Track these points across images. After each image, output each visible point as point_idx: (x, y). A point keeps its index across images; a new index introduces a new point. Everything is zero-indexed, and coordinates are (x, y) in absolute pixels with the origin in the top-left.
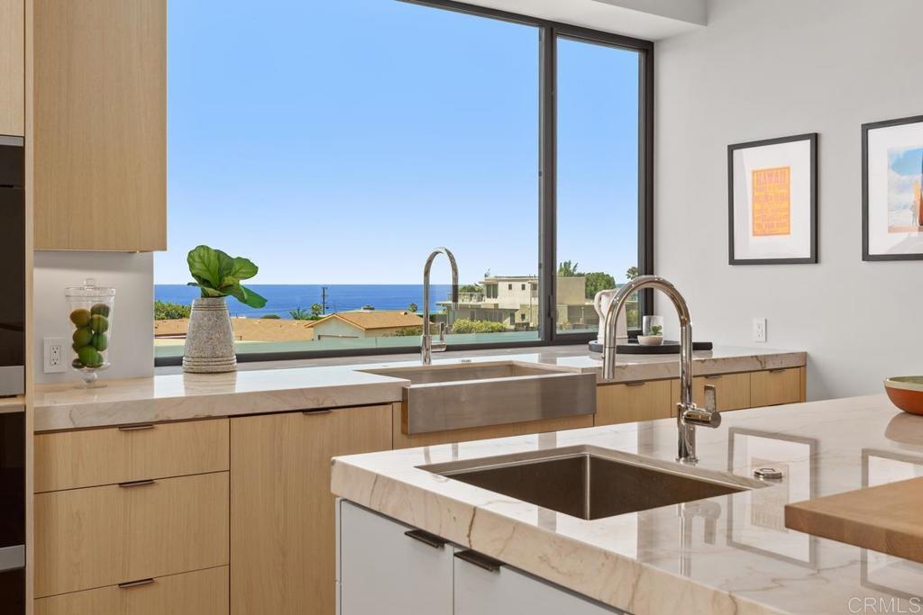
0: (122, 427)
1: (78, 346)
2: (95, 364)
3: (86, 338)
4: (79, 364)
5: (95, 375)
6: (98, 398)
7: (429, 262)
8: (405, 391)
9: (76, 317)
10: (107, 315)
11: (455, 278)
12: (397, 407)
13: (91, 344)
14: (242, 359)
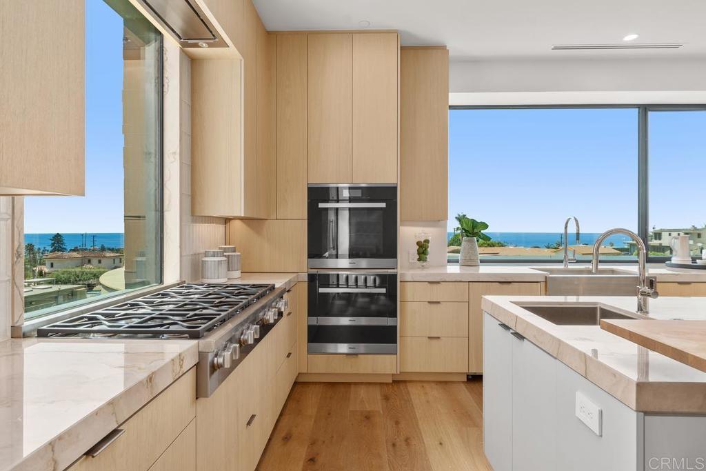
0: (429, 282)
1: (419, 254)
2: (425, 260)
3: (421, 251)
4: (419, 260)
5: (424, 264)
6: (425, 272)
7: (567, 223)
8: (546, 277)
9: (418, 243)
10: (428, 243)
11: (578, 230)
12: (543, 284)
13: (423, 253)
14: (482, 261)
